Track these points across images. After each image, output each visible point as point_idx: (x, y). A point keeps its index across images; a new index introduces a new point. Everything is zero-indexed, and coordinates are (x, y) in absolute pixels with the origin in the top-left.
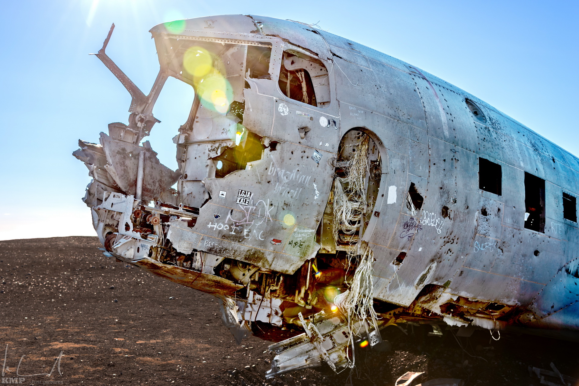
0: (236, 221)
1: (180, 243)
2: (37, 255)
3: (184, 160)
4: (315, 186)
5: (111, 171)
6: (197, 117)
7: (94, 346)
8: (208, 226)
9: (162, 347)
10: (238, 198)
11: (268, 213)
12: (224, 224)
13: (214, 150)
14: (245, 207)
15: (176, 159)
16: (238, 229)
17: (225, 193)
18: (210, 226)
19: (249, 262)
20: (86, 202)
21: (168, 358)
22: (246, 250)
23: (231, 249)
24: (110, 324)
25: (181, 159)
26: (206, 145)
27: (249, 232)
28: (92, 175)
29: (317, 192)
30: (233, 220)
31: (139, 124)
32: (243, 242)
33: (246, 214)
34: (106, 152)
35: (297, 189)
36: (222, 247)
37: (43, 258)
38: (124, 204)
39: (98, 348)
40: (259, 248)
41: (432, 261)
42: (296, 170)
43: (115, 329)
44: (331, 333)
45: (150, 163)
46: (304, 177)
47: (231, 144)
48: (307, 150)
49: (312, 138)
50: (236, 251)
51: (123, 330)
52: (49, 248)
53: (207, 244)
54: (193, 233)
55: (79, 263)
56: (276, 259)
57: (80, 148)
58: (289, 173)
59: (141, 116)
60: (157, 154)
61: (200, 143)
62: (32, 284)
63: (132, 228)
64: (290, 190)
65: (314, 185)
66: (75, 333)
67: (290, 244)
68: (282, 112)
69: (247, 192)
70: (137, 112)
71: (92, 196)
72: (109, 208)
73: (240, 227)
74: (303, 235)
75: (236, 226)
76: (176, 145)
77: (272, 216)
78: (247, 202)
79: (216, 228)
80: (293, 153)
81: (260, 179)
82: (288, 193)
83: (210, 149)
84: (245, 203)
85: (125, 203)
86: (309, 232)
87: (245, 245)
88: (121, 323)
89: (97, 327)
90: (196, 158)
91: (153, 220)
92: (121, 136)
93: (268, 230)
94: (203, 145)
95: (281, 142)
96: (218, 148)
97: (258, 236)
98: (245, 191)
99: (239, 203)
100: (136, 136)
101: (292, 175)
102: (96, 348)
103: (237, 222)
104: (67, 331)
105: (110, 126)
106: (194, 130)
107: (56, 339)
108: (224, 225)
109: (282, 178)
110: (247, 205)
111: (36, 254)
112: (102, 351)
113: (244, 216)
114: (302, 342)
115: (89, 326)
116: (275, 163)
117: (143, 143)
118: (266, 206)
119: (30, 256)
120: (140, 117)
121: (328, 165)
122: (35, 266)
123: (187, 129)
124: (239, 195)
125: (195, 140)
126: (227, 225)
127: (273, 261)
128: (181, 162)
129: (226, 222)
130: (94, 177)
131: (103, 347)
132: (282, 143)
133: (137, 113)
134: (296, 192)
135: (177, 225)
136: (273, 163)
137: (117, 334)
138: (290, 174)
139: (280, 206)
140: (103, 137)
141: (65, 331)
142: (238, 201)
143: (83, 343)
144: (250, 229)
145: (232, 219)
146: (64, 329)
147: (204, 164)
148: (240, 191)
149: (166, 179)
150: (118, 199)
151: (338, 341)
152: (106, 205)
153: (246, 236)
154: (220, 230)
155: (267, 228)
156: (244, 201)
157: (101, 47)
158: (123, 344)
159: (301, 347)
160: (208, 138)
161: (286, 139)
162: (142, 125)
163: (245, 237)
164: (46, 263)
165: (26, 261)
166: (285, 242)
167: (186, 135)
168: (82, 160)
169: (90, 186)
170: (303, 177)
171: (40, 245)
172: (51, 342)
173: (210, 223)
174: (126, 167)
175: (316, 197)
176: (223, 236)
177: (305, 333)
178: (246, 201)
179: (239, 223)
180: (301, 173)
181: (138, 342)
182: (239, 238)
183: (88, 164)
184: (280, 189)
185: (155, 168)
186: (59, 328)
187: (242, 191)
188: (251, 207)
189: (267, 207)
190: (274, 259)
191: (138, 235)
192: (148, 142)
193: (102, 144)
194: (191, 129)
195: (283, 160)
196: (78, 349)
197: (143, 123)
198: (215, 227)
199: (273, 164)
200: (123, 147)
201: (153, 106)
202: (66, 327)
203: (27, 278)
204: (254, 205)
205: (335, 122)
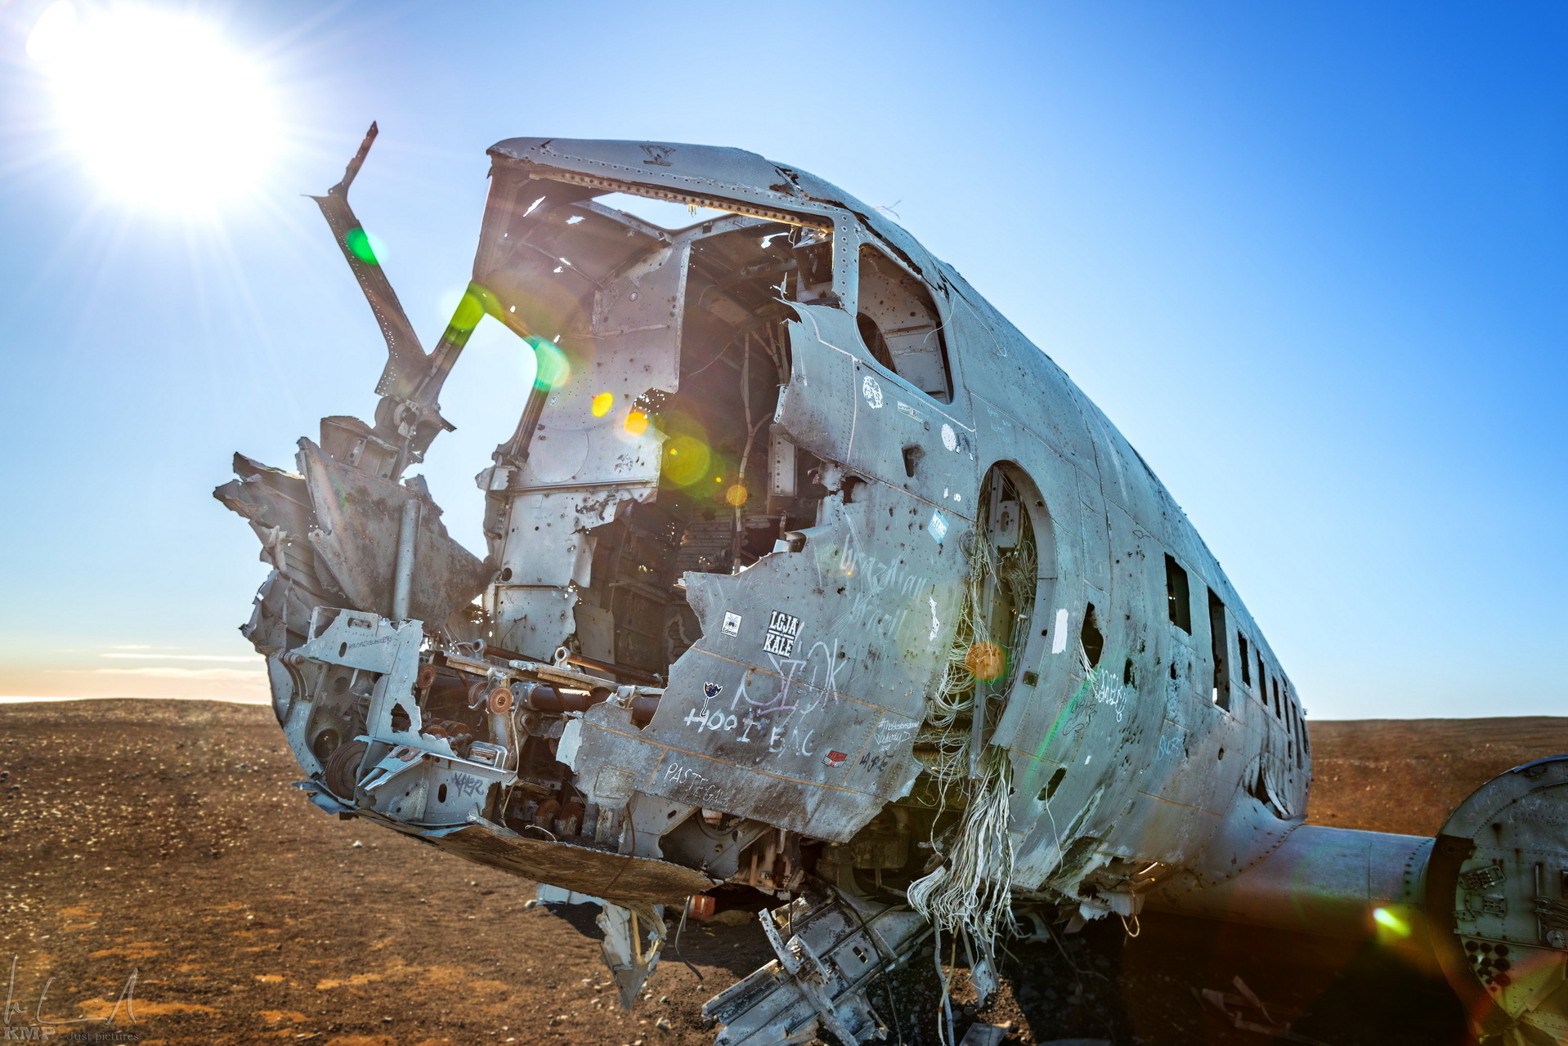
0: (756, 703)
1: (601, 774)
2: (35, 743)
3: (502, 532)
4: (933, 603)
5: (328, 550)
6: (542, 428)
7: (207, 1009)
8: (686, 719)
9: (387, 996)
10: (769, 635)
11: (832, 679)
12: (727, 713)
13: (592, 508)
14: (782, 661)
15: (481, 529)
16: (759, 727)
17: (737, 619)
18: (689, 720)
19: (762, 819)
20: (252, 637)
21: (412, 1033)
22: (764, 786)
23: (729, 785)
24: (236, 930)
25: (495, 530)
26: (570, 495)
27: (782, 735)
28: (270, 559)
29: (935, 621)
30: (750, 701)
31: (403, 429)
32: (763, 764)
33: (783, 682)
34: (315, 495)
35: (898, 612)
36: (710, 781)
37: (49, 748)
38: (387, 648)
39: (218, 1016)
40: (795, 778)
41: (1099, 785)
42: (898, 561)
43: (251, 945)
44: (832, 954)
45: (428, 533)
46: (914, 579)
47: (645, 495)
48: (920, 509)
49: (929, 476)
50: (739, 790)
51: (273, 947)
52: (61, 724)
53: (673, 775)
54: (642, 742)
55: (135, 759)
56: (823, 806)
57: (237, 477)
58: (885, 567)
59: (411, 406)
60: (440, 512)
61: (549, 490)
62: (23, 812)
63: (417, 722)
64: (883, 615)
65: (932, 601)
66: (146, 963)
67: (863, 762)
68: (870, 400)
69: (790, 618)
70: (399, 395)
71: (272, 619)
72: (335, 659)
73: (763, 720)
74: (895, 738)
75: (756, 719)
76: (483, 493)
77: (840, 688)
78: (788, 648)
79: (706, 726)
80: (894, 511)
81: (823, 580)
82: (879, 621)
83: (581, 505)
84: (784, 649)
85: (392, 643)
86: (906, 730)
87: (767, 771)
88: (262, 925)
89: (203, 939)
90: (537, 529)
91: (494, 698)
92: (352, 455)
93: (826, 725)
94: (558, 496)
95: (867, 481)
96: (604, 505)
97: (801, 746)
98: (786, 615)
99: (769, 649)
100: (393, 461)
101: (890, 571)
102: (211, 1016)
103: (758, 707)
104: (124, 957)
105: (324, 422)
106: (532, 459)
107: (95, 987)
108: (726, 717)
109: (869, 579)
110: (788, 655)
111: (31, 739)
112: (231, 1024)
113: (777, 688)
114: (772, 984)
115: (182, 937)
116: (855, 538)
117: (407, 482)
118: (829, 660)
119: (17, 743)
120: (408, 409)
121: (959, 550)
122: (31, 769)
123: (512, 453)
124: (772, 626)
125: (535, 483)
126: (733, 717)
127: (816, 810)
128: (494, 538)
129: (732, 708)
130: (276, 567)
131: (231, 1012)
132: (871, 482)
133: (397, 399)
134: (895, 620)
135: (600, 719)
136: (851, 537)
137: (262, 961)
138: (887, 570)
139: (859, 659)
140: (307, 451)
141: (116, 956)
142: (768, 643)
143: (174, 998)
144: (785, 726)
145: (747, 699)
146: (114, 950)
147: (564, 543)
148: (775, 614)
149: (462, 580)
150: (363, 630)
151: (851, 974)
152: (317, 648)
153: (774, 747)
154: (714, 732)
155: (824, 720)
156: (782, 645)
157: (339, 177)
158: (285, 996)
159: (773, 996)
160: (574, 478)
161: (879, 474)
162: (409, 431)
163: (772, 750)
164: (56, 760)
165: (10, 755)
166: (854, 758)
167: (513, 469)
168: (242, 514)
169: (270, 590)
170: (911, 580)
171: (40, 718)
172: (79, 1001)
173: (693, 711)
174: (367, 541)
175: (932, 636)
176: (717, 750)
177: (775, 961)
178: (786, 643)
179: (762, 710)
180: (907, 568)
181: (320, 987)
182: (756, 752)
183: (260, 525)
184: (863, 612)
185: (438, 549)
186: (100, 947)
187: (779, 613)
188: (796, 662)
189: (831, 662)
190: (819, 805)
191: (442, 746)
192: (421, 478)
193: (305, 469)
194: (524, 454)
195: (873, 529)
196: (162, 1020)
197: (413, 427)
198: (704, 724)
199: (851, 541)
200: (362, 484)
201: (442, 384)
202: (118, 944)
203: (11, 798)
204: (803, 656)
205: (967, 442)
